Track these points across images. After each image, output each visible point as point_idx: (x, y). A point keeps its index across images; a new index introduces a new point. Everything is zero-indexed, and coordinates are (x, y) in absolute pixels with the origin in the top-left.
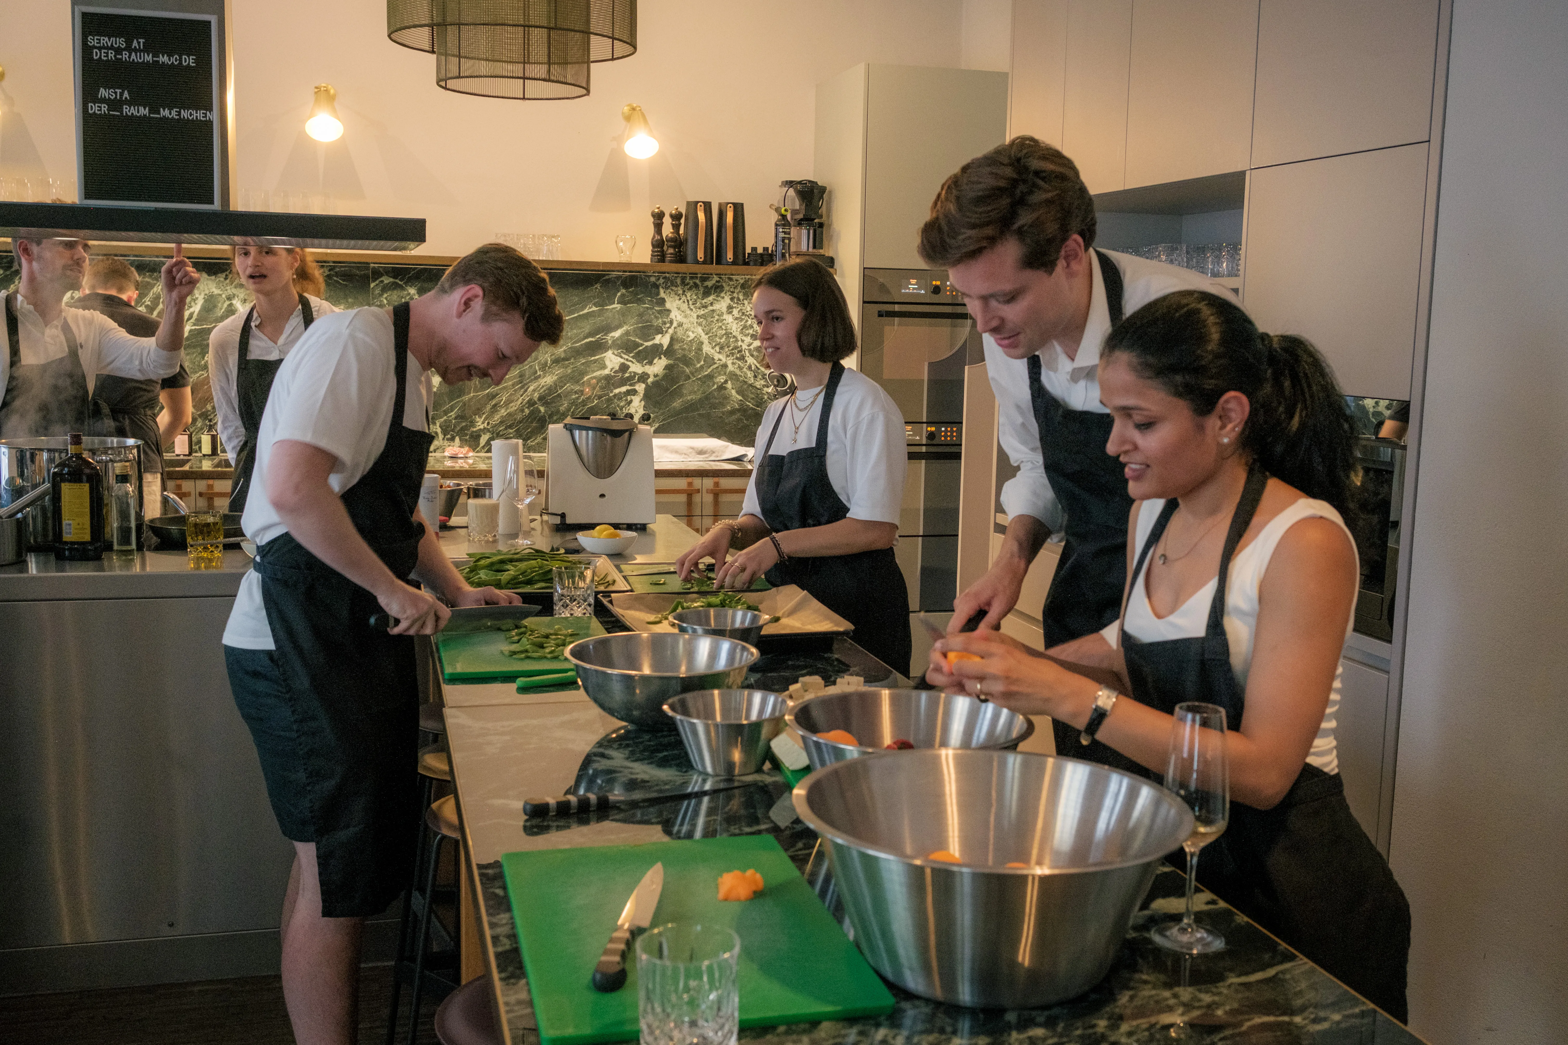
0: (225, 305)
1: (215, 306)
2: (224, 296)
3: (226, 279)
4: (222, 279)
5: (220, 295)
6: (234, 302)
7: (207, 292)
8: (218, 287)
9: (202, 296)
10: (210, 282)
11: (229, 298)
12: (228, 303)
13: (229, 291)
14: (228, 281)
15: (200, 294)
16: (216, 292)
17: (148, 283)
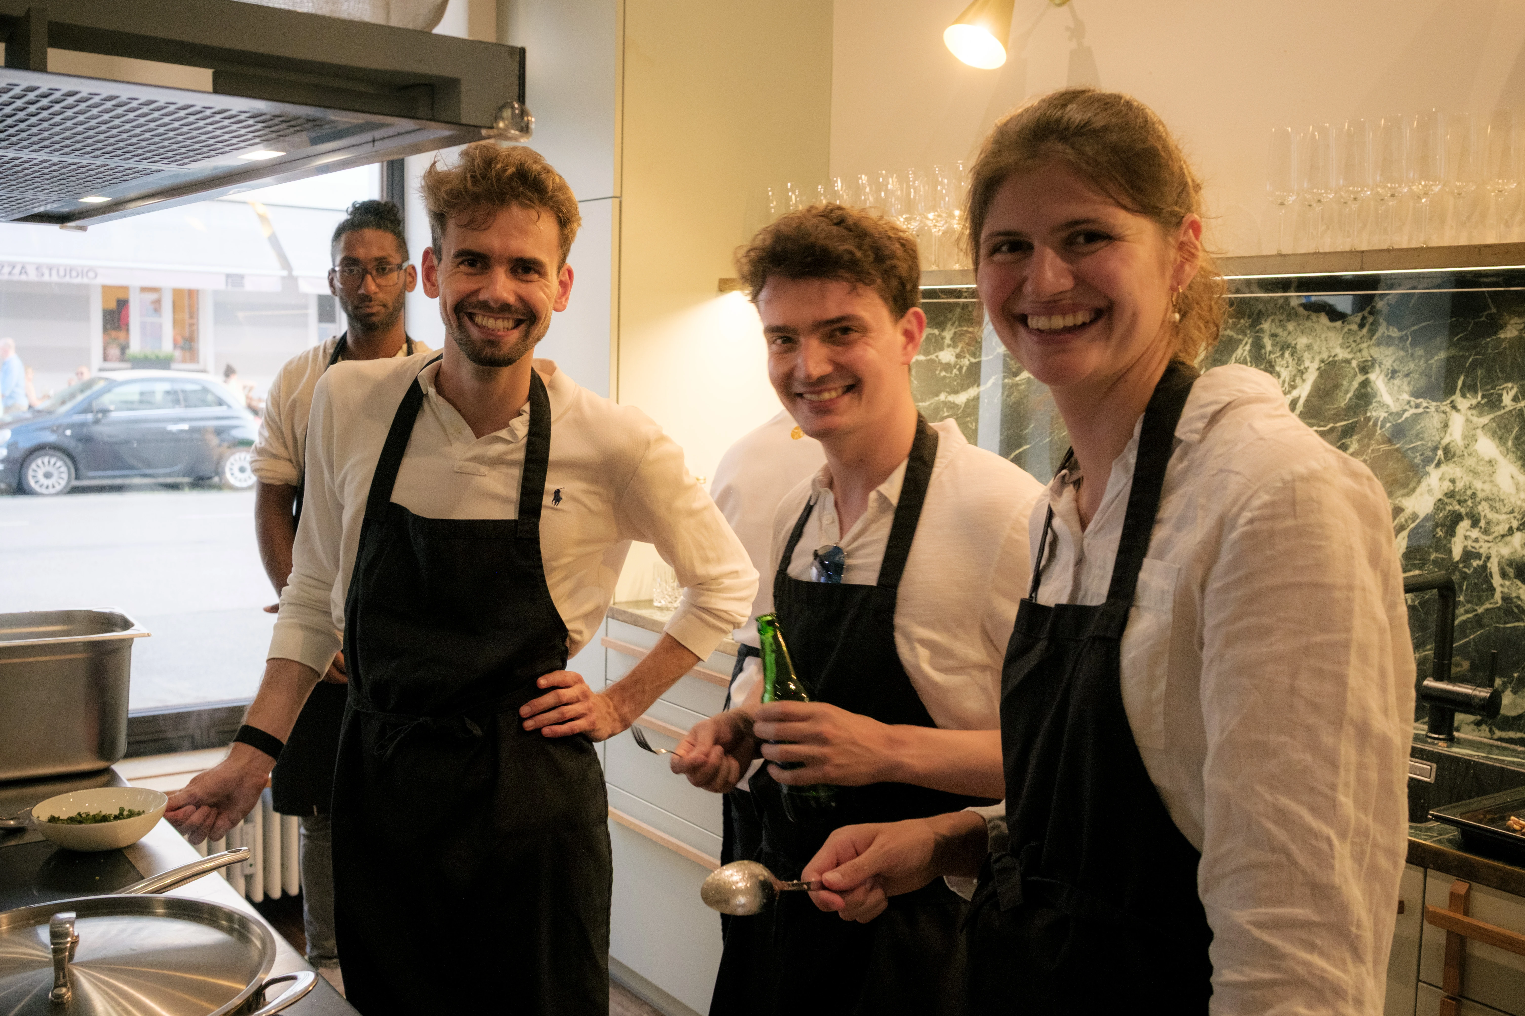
0: (1355, 384)
1: (1337, 386)
2: (1354, 363)
3: (1361, 326)
4: (1354, 327)
5: (1348, 362)
6: (1372, 376)
7: (1325, 356)
8: (1345, 346)
9: (1316, 365)
10: (1331, 334)
11: (1364, 369)
12: (1360, 378)
13: (1365, 353)
14: (1365, 331)
15: (1313, 359)
16: (1342, 354)
17: (1230, 338)
